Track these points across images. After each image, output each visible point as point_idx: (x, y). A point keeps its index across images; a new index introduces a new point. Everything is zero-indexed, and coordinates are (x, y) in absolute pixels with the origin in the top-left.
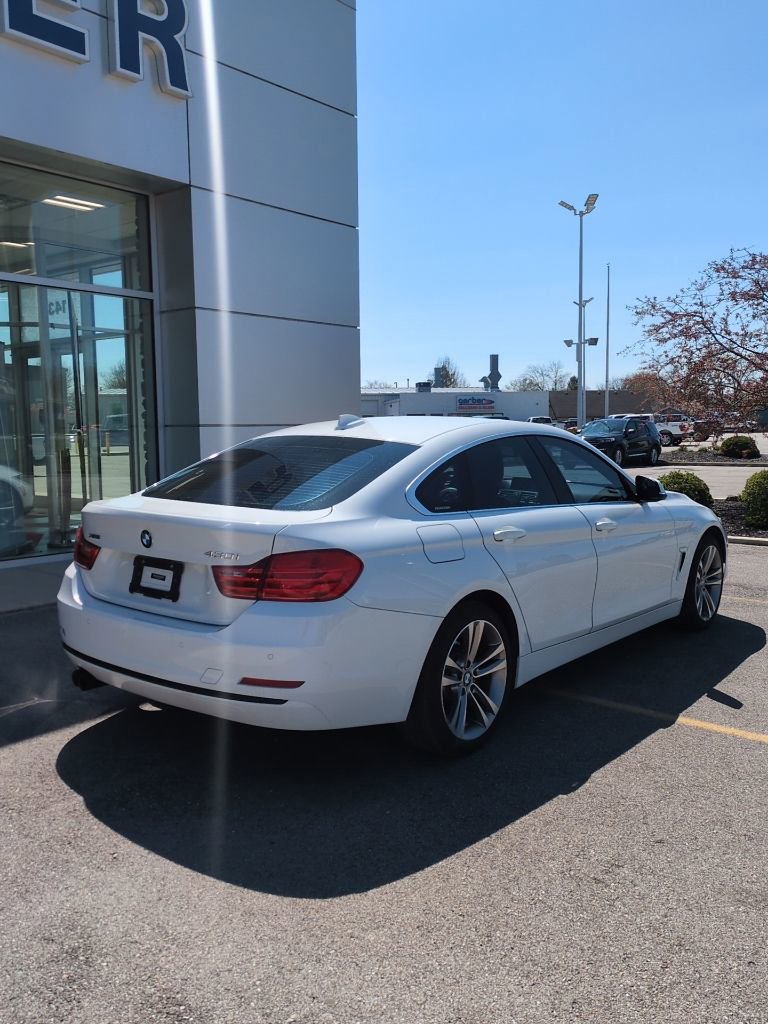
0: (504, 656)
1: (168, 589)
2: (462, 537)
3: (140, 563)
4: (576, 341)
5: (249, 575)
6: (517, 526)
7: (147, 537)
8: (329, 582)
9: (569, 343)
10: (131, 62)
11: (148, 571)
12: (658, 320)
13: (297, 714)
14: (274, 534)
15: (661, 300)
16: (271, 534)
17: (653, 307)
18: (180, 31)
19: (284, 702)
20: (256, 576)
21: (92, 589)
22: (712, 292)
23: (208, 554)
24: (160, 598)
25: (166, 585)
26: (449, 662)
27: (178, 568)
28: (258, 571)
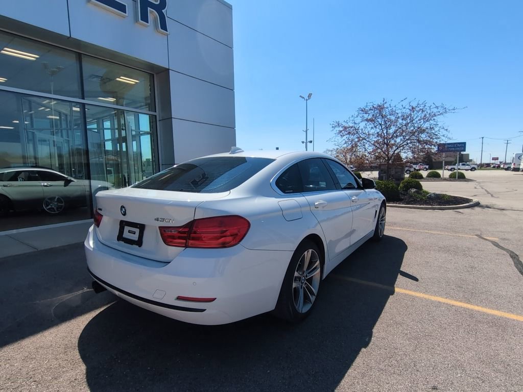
0: (319, 266)
1: (137, 239)
2: (300, 206)
3: (123, 224)
4: (305, 141)
5: (179, 232)
6: (324, 201)
7: (124, 210)
8: (231, 236)
9: (303, 142)
10: (145, 18)
11: (127, 229)
12: (341, 129)
13: (212, 316)
14: (196, 207)
15: (341, 122)
16: (192, 207)
17: (338, 124)
18: (165, 8)
19: (204, 310)
20: (184, 233)
21: (101, 238)
22: (358, 120)
23: (157, 219)
24: (132, 245)
25: (135, 237)
26: (296, 274)
27: (142, 227)
28: (186, 230)
